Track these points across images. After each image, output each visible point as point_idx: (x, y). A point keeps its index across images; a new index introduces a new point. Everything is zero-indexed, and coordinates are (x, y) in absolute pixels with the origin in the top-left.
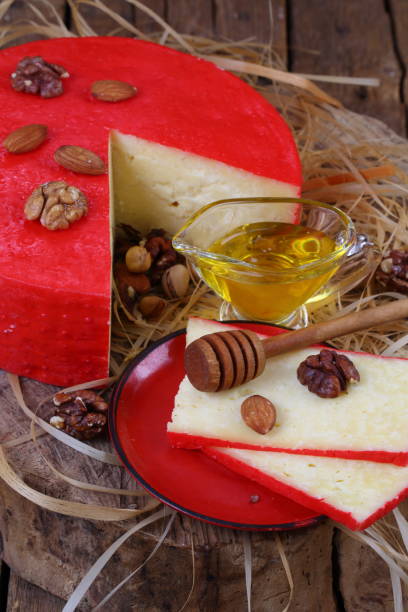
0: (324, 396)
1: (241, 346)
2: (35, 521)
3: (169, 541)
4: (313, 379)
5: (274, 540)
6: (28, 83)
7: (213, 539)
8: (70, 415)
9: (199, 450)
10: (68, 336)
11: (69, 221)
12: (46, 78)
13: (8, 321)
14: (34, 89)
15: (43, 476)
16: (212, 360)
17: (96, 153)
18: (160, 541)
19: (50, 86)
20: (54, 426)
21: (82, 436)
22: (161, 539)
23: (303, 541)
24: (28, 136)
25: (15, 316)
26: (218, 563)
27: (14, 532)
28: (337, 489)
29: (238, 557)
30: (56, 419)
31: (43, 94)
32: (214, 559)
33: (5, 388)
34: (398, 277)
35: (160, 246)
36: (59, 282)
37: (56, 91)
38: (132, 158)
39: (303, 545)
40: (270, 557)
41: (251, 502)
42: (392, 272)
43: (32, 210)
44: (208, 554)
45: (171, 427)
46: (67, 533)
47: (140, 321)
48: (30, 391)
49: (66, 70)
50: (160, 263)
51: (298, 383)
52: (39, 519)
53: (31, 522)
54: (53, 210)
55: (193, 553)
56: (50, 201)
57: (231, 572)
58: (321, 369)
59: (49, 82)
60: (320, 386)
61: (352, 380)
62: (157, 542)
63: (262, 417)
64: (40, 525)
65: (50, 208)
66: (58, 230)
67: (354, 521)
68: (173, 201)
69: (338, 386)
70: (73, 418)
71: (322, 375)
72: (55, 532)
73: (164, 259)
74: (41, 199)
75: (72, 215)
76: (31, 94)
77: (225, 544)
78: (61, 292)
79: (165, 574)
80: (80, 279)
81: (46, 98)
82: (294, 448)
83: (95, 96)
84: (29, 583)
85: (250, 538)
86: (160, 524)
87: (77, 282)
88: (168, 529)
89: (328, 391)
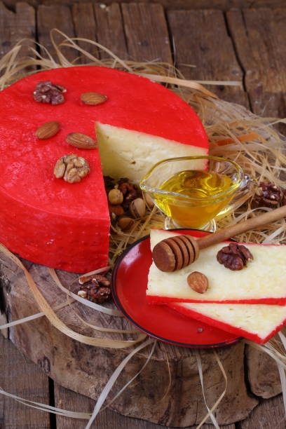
0: (231, 269)
1: (185, 244)
2: (72, 352)
3: (154, 358)
4: (227, 261)
5: (213, 353)
6: (44, 97)
7: (179, 355)
8: (90, 289)
9: (165, 305)
10: (86, 244)
11: (80, 177)
12: (54, 93)
13: (50, 237)
14: (48, 100)
15: (77, 325)
16: (170, 253)
17: (89, 136)
18: (149, 358)
19: (57, 98)
20: (80, 296)
21: (97, 301)
22: (149, 357)
23: (228, 353)
24: (50, 129)
25: (54, 234)
26: (182, 368)
27: (58, 359)
28: (247, 321)
29: (193, 364)
30: (81, 292)
31: (53, 103)
32: (179, 367)
33: (48, 276)
34: (266, 198)
35: (127, 188)
36: (80, 213)
37: (60, 101)
38: (108, 137)
39: (229, 355)
40: (211, 363)
41: (199, 333)
42: (263, 195)
43: (59, 172)
44: (176, 364)
45: (148, 292)
46: (92, 357)
47: (120, 232)
48: (62, 277)
49: (65, 88)
50: (128, 198)
51: (218, 263)
52: (74, 351)
53: (69, 353)
54: (71, 171)
55: (168, 363)
56: (69, 166)
57: (188, 373)
58: (231, 254)
59: (56, 96)
60: (231, 265)
61: (249, 259)
62: (147, 359)
63: (200, 284)
64: (75, 354)
65: (70, 170)
66: (74, 183)
67: (260, 339)
68: (133, 161)
69: (242, 263)
70: (92, 291)
71: (232, 258)
72: (85, 358)
73: (130, 196)
74: (64, 165)
75: (82, 174)
76: (46, 103)
77: (185, 357)
78: (82, 219)
79: (151, 377)
80: (92, 210)
81: (55, 105)
82: (221, 300)
83: (84, 103)
84: (66, 389)
85: (199, 353)
86: (147, 349)
87: (90, 212)
88: (153, 350)
89: (237, 266)
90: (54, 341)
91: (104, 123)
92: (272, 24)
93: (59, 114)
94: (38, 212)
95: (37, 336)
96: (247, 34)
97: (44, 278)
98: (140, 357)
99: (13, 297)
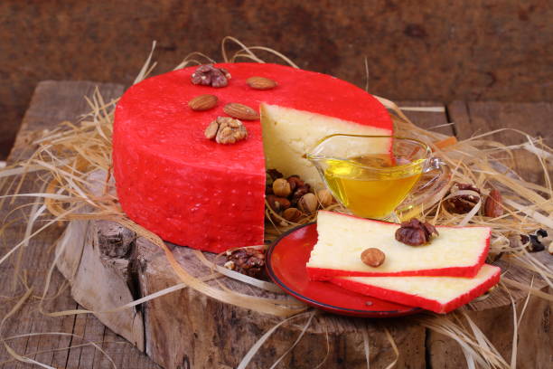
0: (414, 245)
2: (215, 337)
3: (310, 330)
4: (406, 235)
5: (384, 331)
6: (204, 78)
7: (341, 329)
8: (238, 259)
9: (328, 280)
10: (237, 208)
11: (235, 139)
12: (215, 75)
13: (195, 201)
14: (208, 82)
19: (218, 79)
20: (227, 267)
21: (247, 272)
22: (304, 329)
23: (403, 335)
25: (199, 196)
26: (345, 348)
27: (199, 352)
29: (359, 344)
30: (230, 263)
31: (214, 84)
32: (342, 345)
33: (192, 257)
35: (297, 183)
36: (230, 168)
37: (223, 83)
38: (275, 123)
39: (404, 339)
40: (381, 347)
41: (367, 305)
43: (209, 134)
44: (337, 339)
45: (309, 265)
46: (238, 338)
47: (284, 222)
49: (229, 72)
50: (296, 193)
51: (396, 241)
52: (217, 334)
53: (212, 340)
54: (224, 131)
55: (327, 337)
56: (222, 125)
57: (354, 357)
58: (411, 228)
59: (217, 76)
60: (411, 238)
61: (433, 234)
62: (301, 332)
64: (218, 340)
65: (223, 129)
66: (228, 144)
68: (304, 153)
69: (424, 238)
70: (241, 261)
71: (412, 232)
72: (229, 342)
73: (299, 191)
74: (217, 125)
75: (237, 134)
76: (205, 85)
77: (349, 333)
78: (232, 173)
79: (307, 362)
80: (245, 166)
81: (216, 88)
82: (395, 271)
83: (249, 85)
85: (367, 328)
86: (304, 321)
87: (242, 168)
88: (309, 323)
89: (418, 241)
90: (194, 325)
91: (271, 103)
92: (502, 115)
93: (219, 94)
94: (181, 167)
95: (176, 327)
96: (471, 121)
97: (187, 258)
98: (294, 329)
99: (149, 276)
